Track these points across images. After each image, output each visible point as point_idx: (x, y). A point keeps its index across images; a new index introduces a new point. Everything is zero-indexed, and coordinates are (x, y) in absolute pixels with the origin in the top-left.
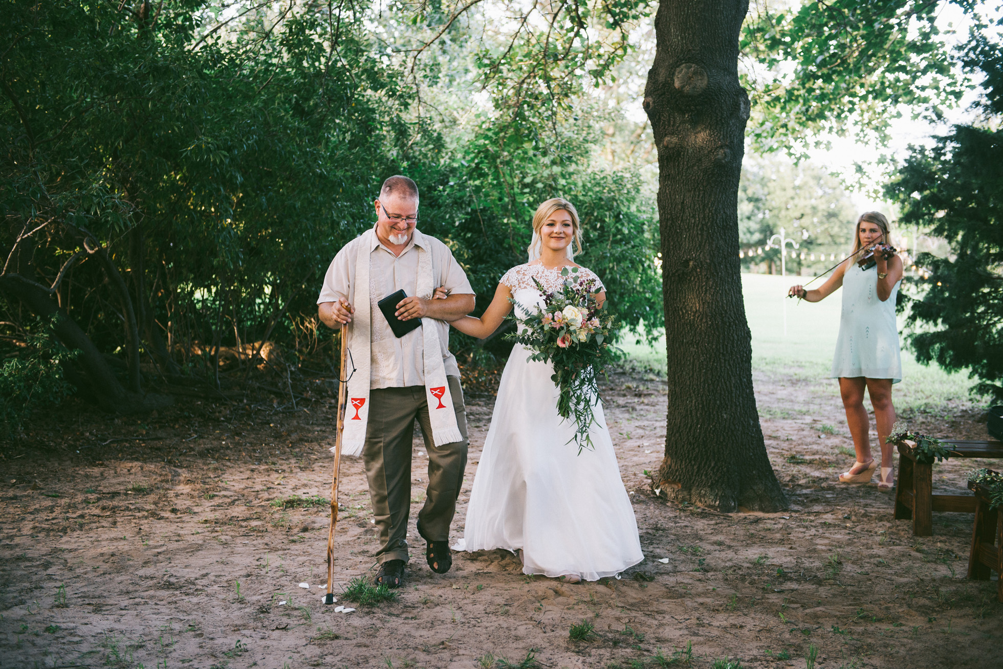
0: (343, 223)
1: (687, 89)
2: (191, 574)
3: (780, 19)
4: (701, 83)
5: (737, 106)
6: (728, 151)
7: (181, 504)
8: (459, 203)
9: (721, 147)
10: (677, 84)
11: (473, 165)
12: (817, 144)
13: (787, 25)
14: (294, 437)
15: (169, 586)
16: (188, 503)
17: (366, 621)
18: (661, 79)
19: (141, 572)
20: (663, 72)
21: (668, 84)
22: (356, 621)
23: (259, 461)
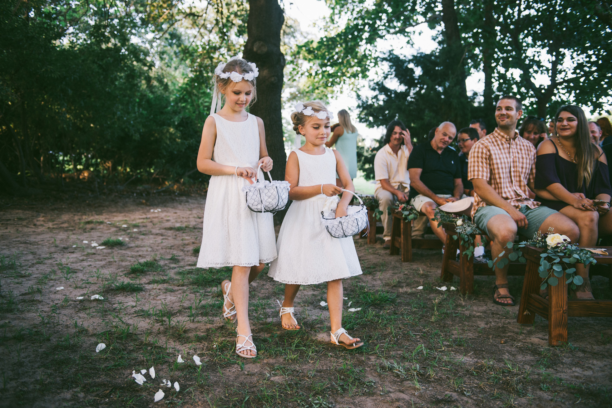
0: (119, 113)
1: (259, 52)
2: (37, 240)
3: (312, 42)
4: (265, 49)
5: (279, 60)
6: (276, 78)
7: (38, 223)
8: (175, 113)
9: (273, 76)
10: (255, 49)
11: (181, 96)
12: (332, 97)
13: (315, 45)
14: (96, 205)
15: (25, 243)
16: (42, 223)
17: (110, 251)
18: (249, 48)
19: (14, 240)
20: (249, 45)
21: (252, 49)
22: (105, 251)
23: (79, 212)
